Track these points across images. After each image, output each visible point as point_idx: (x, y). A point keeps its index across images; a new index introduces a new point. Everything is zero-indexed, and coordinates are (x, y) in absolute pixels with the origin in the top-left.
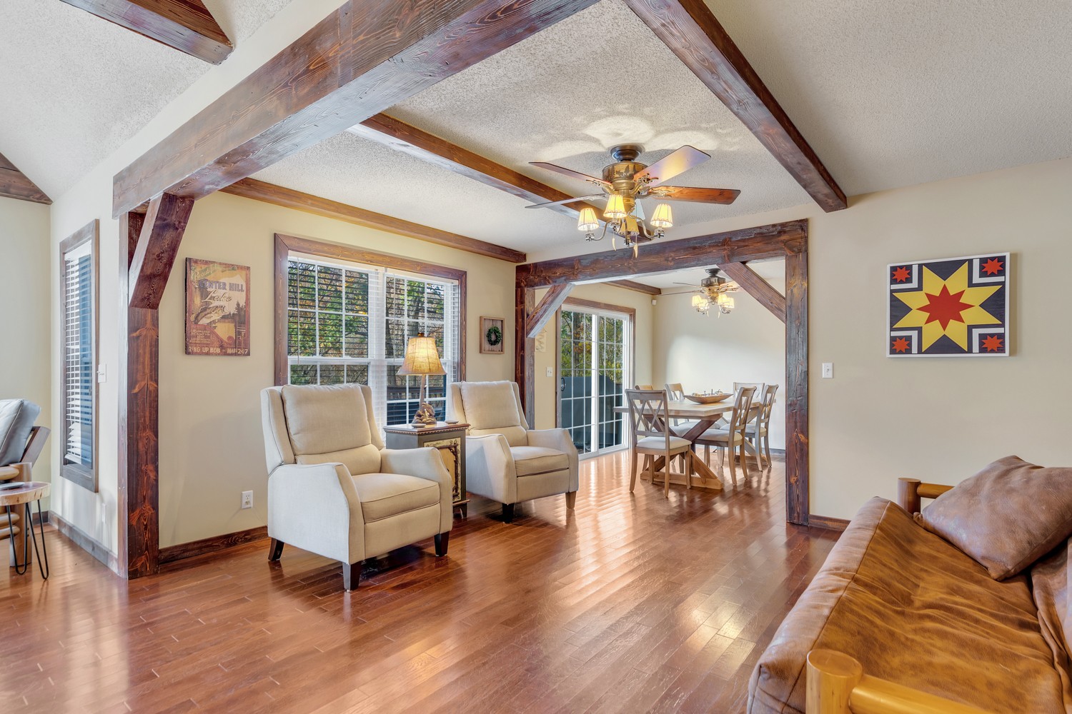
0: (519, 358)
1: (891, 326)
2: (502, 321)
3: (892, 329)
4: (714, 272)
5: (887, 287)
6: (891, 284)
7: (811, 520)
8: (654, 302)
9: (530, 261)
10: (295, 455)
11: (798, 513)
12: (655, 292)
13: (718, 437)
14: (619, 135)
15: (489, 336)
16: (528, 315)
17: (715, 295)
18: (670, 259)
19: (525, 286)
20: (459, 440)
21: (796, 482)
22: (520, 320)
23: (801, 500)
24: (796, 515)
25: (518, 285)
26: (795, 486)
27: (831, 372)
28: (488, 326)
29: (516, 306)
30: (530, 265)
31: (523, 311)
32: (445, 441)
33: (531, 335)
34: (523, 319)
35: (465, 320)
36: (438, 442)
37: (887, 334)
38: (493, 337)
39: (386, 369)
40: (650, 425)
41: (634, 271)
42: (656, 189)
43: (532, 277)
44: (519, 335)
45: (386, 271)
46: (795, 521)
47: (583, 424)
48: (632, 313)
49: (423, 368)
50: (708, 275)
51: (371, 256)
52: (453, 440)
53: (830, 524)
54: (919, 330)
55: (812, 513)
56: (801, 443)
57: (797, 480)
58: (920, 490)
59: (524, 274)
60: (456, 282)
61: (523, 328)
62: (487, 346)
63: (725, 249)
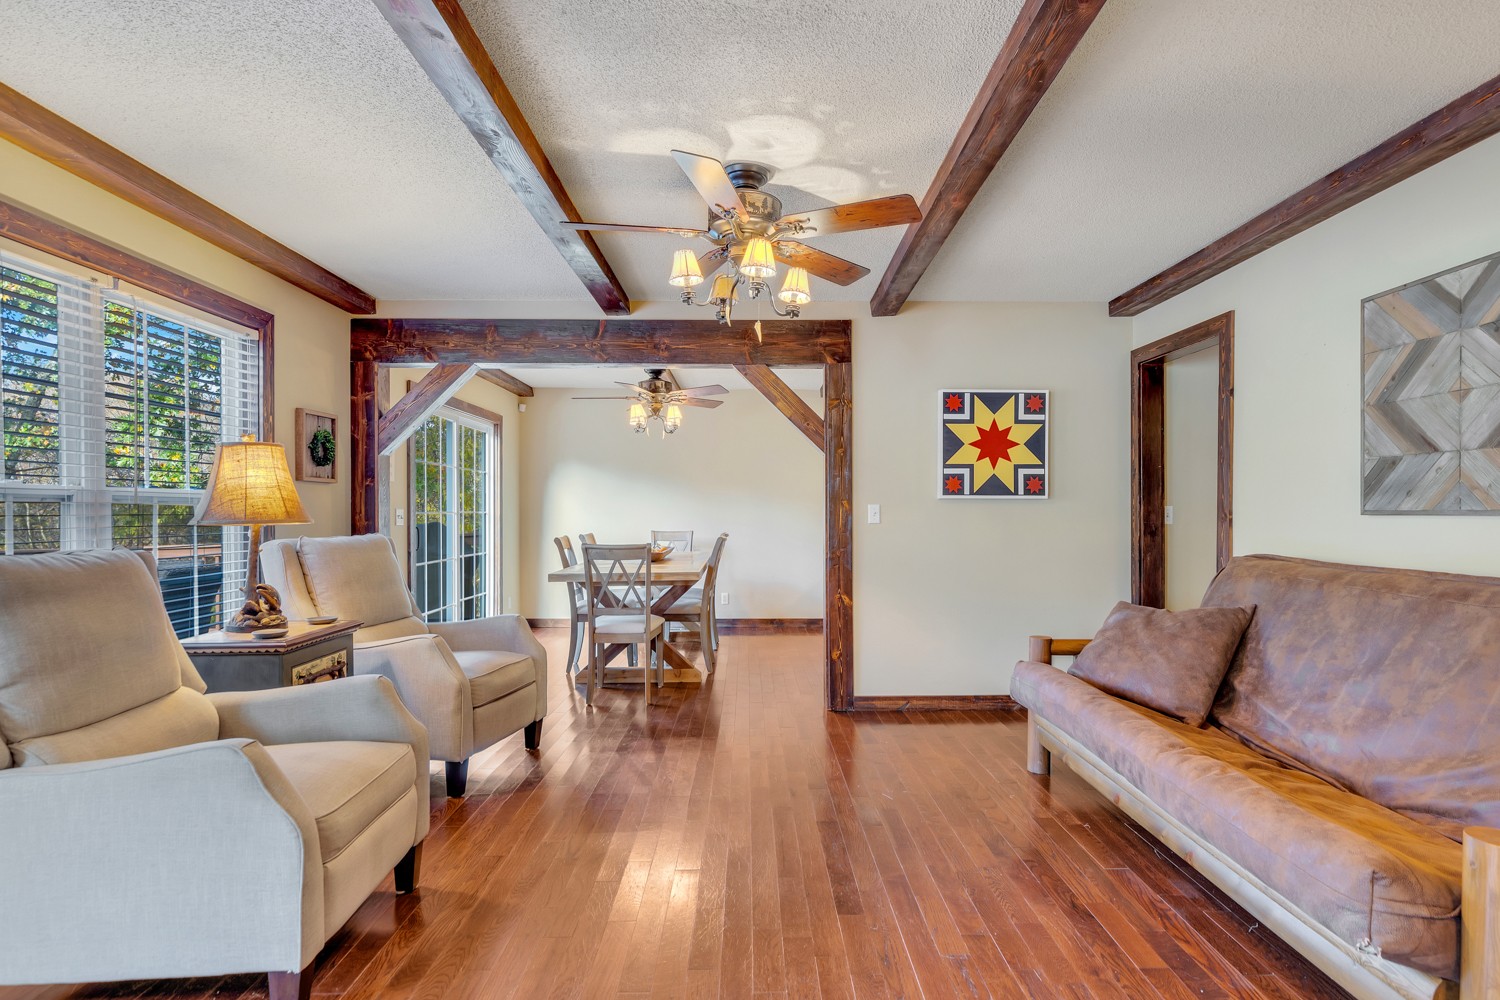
0: (361, 491)
1: (944, 463)
2: (333, 421)
3: (945, 466)
4: (657, 374)
5: (939, 415)
6: (944, 413)
7: (857, 703)
8: (523, 407)
9: (381, 314)
10: (8, 743)
11: (842, 697)
12: (525, 392)
13: (687, 608)
14: (767, 146)
15: (313, 450)
16: (380, 416)
17: (658, 406)
18: (663, 347)
19: (375, 359)
20: (344, 653)
21: (839, 658)
22: (363, 421)
23: (844, 678)
24: (839, 700)
25: (357, 355)
26: (839, 663)
27: (878, 515)
28: (310, 428)
29: (354, 392)
30: (386, 320)
31: (369, 405)
32: (324, 659)
33: (385, 452)
34: (370, 418)
35: (272, 414)
36: (314, 663)
37: (939, 472)
38: (320, 452)
39: (108, 512)
40: (595, 600)
41: (601, 356)
42: (785, 243)
43: (391, 344)
44: (361, 448)
45: (116, 286)
46: (839, 708)
47: (438, 607)
48: (498, 423)
49: (271, 511)
50: (648, 377)
51: (82, 243)
52: (336, 655)
53: (878, 704)
54: (971, 467)
55: (857, 693)
56: (845, 607)
57: (841, 655)
58: (1054, 647)
59: (373, 337)
60: (255, 335)
61: (370, 436)
62: (308, 466)
63: (745, 344)
